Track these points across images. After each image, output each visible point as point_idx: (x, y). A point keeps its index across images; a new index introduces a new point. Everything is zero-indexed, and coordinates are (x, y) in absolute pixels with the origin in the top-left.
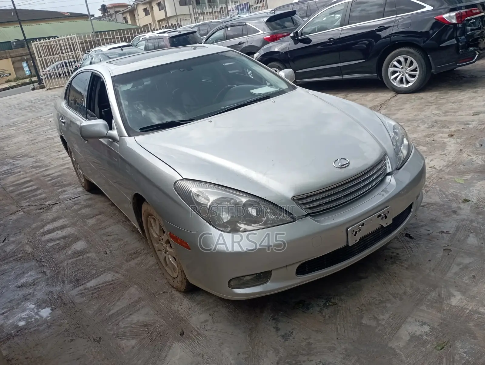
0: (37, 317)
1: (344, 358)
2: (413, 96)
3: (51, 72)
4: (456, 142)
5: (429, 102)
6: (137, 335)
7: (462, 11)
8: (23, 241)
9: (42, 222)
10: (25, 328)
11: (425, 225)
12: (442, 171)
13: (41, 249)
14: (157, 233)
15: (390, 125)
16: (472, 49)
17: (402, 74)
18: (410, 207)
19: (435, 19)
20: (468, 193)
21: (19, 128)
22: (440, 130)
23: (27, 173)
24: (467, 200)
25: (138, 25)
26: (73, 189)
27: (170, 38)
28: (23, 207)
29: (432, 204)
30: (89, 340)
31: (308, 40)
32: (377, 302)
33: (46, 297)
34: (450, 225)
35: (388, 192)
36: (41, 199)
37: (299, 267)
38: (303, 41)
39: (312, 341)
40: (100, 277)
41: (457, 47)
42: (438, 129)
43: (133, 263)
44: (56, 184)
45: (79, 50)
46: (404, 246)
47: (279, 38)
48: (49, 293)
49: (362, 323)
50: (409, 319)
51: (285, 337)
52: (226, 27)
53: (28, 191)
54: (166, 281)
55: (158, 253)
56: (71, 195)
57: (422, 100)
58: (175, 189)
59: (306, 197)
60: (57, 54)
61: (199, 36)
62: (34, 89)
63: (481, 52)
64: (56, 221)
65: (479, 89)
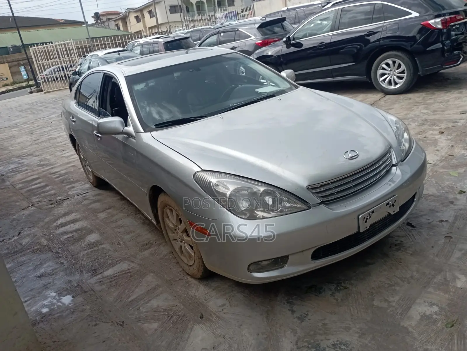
0: (59, 304)
1: (360, 337)
2: (402, 97)
3: (48, 76)
4: (446, 138)
5: (417, 102)
6: (158, 319)
7: (446, 17)
8: (38, 234)
9: (54, 217)
10: (49, 314)
11: (425, 215)
12: (436, 165)
13: (56, 241)
14: (174, 223)
15: (392, 120)
16: (456, 52)
17: (390, 76)
18: (414, 197)
19: (422, 24)
20: (462, 185)
21: (21, 129)
22: (430, 127)
23: (33, 171)
24: (463, 191)
25: (130, 31)
26: (81, 186)
27: (165, 43)
28: (35, 203)
29: (430, 195)
30: (112, 324)
31: (299, 45)
32: (386, 286)
33: (66, 286)
34: (448, 214)
35: (394, 182)
36: (51, 195)
37: (315, 252)
38: (294, 45)
39: (326, 322)
40: (116, 266)
41: (442, 50)
42: (428, 127)
43: (146, 253)
44: (63, 181)
45: (76, 55)
46: (407, 234)
47: (270, 42)
48: (69, 282)
49: (373, 305)
50: (418, 301)
51: (301, 319)
52: (219, 33)
53: (38, 188)
54: (181, 269)
55: (173, 242)
56: (80, 191)
57: (411, 100)
58: (195, 180)
59: (319, 186)
60: (54, 59)
61: (192, 41)
62: (31, 93)
63: (465, 55)
64: (68, 215)
65: (463, 90)
